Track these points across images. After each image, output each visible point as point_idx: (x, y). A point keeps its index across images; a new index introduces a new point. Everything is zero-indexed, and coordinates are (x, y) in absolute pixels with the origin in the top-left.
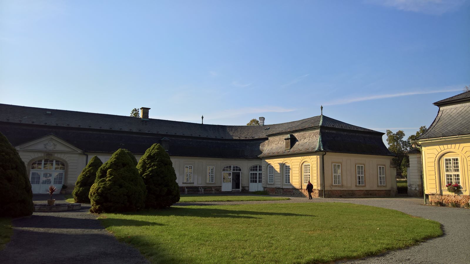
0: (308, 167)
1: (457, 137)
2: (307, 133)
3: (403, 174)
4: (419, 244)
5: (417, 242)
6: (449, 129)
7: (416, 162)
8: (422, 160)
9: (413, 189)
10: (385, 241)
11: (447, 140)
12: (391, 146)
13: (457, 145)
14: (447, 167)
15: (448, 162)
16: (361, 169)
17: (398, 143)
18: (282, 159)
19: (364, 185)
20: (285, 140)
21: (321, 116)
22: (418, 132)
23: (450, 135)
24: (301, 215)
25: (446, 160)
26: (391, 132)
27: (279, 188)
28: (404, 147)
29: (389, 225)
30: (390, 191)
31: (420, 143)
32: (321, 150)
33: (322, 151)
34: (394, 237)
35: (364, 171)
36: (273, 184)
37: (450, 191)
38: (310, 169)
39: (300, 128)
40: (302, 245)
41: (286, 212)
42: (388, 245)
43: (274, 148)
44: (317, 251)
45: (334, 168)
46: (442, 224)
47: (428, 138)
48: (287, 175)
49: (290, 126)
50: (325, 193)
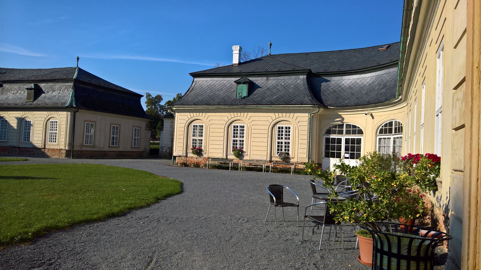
0: (56, 123)
1: (204, 107)
2: (58, 85)
3: (157, 137)
4: (159, 202)
5: (158, 200)
6: (199, 99)
7: (169, 126)
8: (175, 125)
9: (164, 151)
10: (129, 202)
11: (196, 108)
12: (149, 108)
13: (204, 114)
14: (194, 132)
15: (195, 128)
16: (116, 130)
17: (156, 107)
18: (21, 112)
19: (118, 146)
20: (26, 90)
21: (76, 67)
22: (174, 98)
23: (200, 104)
24: (39, 178)
25: (194, 126)
26: (151, 95)
27: (14, 147)
28: (160, 111)
29: (135, 186)
30: (142, 152)
31: (174, 109)
32: (73, 106)
33: (74, 108)
34: (138, 197)
35: (120, 131)
36: (7, 142)
37: (193, 154)
38: (57, 126)
39: (48, 78)
40: (33, 212)
41: (20, 175)
42: (131, 205)
43: (11, 98)
44: (52, 217)
45: (87, 127)
46: (183, 182)
47: (182, 105)
48: (26, 132)
49: (35, 74)
50: (74, 153)
